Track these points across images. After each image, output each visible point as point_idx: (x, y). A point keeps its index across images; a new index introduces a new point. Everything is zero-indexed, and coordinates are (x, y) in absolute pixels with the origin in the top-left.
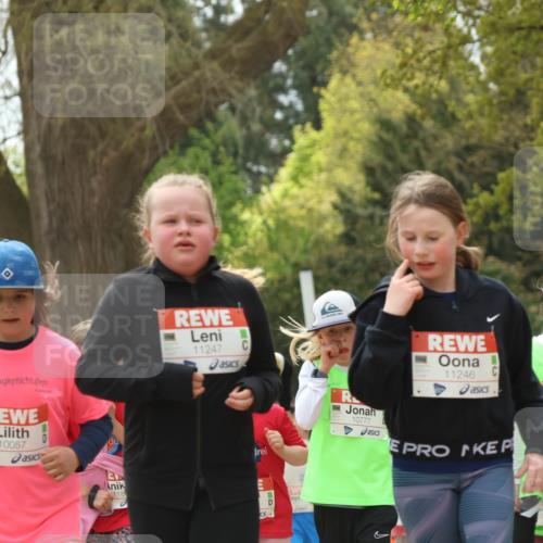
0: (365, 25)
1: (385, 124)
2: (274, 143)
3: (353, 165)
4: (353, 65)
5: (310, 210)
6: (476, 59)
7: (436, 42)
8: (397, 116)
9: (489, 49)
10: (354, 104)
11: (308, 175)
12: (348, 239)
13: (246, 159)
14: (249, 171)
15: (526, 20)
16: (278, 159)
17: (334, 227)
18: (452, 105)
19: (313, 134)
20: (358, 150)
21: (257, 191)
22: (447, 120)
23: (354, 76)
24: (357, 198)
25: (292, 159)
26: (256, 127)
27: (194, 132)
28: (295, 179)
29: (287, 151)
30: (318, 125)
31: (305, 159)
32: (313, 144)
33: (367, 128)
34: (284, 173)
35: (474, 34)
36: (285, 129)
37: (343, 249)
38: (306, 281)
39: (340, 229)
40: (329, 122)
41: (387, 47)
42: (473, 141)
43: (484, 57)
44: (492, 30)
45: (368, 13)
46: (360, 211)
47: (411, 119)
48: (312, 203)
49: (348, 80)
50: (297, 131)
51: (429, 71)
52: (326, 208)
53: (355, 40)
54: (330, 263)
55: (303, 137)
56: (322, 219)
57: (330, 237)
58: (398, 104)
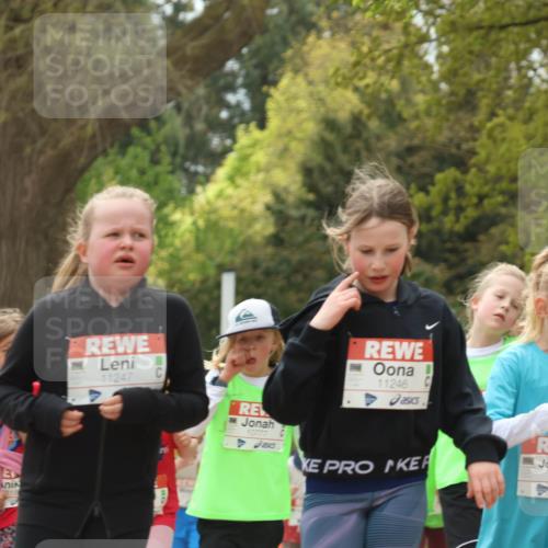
0: (324, 23)
1: (330, 124)
2: (216, 142)
3: (292, 165)
4: (306, 64)
5: (242, 211)
6: (431, 58)
7: (394, 41)
8: (343, 116)
9: (445, 49)
10: (302, 104)
11: (245, 175)
12: (277, 240)
13: (185, 159)
14: (186, 171)
15: (487, 18)
16: (216, 159)
17: (264, 228)
18: (400, 104)
19: (256, 134)
20: (299, 150)
21: (192, 192)
22: (392, 118)
23: (306, 75)
24: (291, 199)
25: (231, 159)
26: (200, 126)
27: (135, 131)
28: (231, 179)
29: (228, 150)
30: (262, 125)
31: (244, 158)
32: (254, 144)
33: (311, 128)
34: (222, 173)
35: (433, 33)
36: (228, 129)
37: (270, 250)
38: (228, 283)
39: (271, 230)
40: (274, 122)
41: (343, 45)
42: (416, 142)
43: (440, 56)
44: (451, 29)
45: (329, 10)
46: (294, 213)
47: (357, 120)
48: (246, 204)
49: (300, 79)
50: (240, 131)
51: (381, 70)
52: (258, 208)
53: (311, 39)
54: (255, 265)
55: (246, 136)
56: (253, 219)
57: (258, 239)
58: (346, 103)
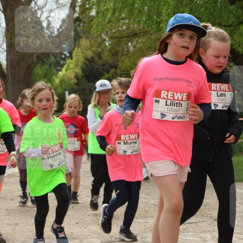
0: (84, 36)
1: (87, 59)
2: (62, 62)
3: (79, 68)
4: (80, 45)
5: (69, 77)
6: (107, 44)
7: (99, 40)
8: (89, 57)
9: (110, 42)
10: (80, 54)
11: (69, 70)
12: (77, 84)
13: (56, 66)
14: (56, 69)
15: (119, 36)
16: (62, 66)
18: (102, 55)
19: (71, 61)
20: (80, 64)
21: (57, 73)
22: (100, 58)
23: (81, 48)
24: (79, 75)
25: (66, 66)
26: (58, 59)
27: (45, 60)
28: (66, 70)
29: (64, 64)
30: (72, 58)
31: (68, 66)
32: (70, 63)
33: (82, 59)
34: (64, 69)
35: (107, 39)
36: (64, 59)
37: (76, 86)
38: (67, 93)
39: (76, 81)
40: (74, 58)
41: (88, 41)
42: (105, 63)
43: (109, 44)
44: (111, 38)
45: (84, 34)
46: (80, 78)
47: (92, 58)
48: (69, 76)
49: (79, 49)
50: (67, 60)
51: (97, 47)
52: (72, 77)
53: (81, 40)
54: (73, 89)
55: (68, 61)
56: (72, 79)
57: (73, 84)
58: (90, 54)
